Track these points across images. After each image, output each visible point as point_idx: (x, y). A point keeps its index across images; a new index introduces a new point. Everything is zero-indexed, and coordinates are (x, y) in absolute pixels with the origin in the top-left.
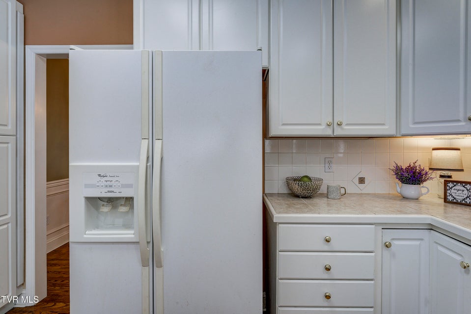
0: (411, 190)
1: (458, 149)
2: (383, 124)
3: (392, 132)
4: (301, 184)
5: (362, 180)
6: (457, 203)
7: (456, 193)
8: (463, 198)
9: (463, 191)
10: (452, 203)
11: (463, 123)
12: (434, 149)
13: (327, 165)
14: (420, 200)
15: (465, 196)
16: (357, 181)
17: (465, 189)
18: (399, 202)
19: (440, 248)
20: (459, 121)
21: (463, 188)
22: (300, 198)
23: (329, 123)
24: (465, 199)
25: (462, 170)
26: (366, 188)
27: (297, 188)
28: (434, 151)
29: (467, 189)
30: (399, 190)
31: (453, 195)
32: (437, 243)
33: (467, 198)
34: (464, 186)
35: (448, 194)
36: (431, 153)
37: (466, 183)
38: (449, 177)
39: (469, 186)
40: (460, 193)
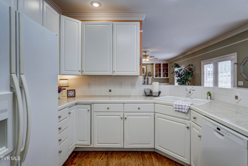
1: (67, 80)
6: (71, 97)
10: (70, 97)
11: (77, 72)
20: (76, 71)
21: (72, 92)
25: (68, 86)
28: (60, 80)
35: (68, 95)
37: (73, 90)
38: (65, 89)
39: (74, 91)
40: (71, 94)
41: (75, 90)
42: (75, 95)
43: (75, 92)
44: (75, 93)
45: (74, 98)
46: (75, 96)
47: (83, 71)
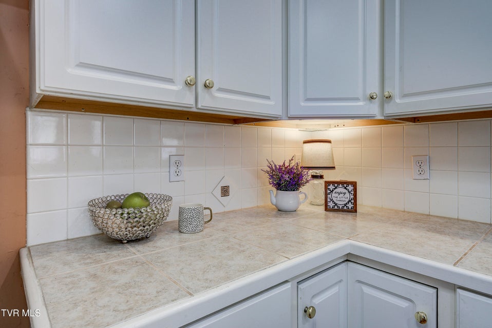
0: (288, 199)
1: (329, 142)
2: (268, 98)
3: (277, 111)
4: (128, 213)
5: (225, 191)
6: (338, 210)
7: (337, 197)
8: (345, 203)
9: (345, 193)
10: (333, 210)
11: (361, 103)
12: (305, 142)
13: (173, 169)
14: (299, 212)
15: (347, 200)
16: (218, 192)
17: (347, 191)
18: (274, 219)
19: (366, 290)
20: (357, 99)
21: (344, 190)
22: (122, 243)
23: (191, 81)
24: (346, 204)
25: (333, 168)
26: (231, 203)
27: (116, 224)
28: (305, 145)
29: (349, 191)
30: (274, 201)
31: (334, 199)
32: (359, 282)
33: (348, 202)
34: (345, 188)
35: (329, 200)
36: (302, 148)
37: (348, 183)
38: (321, 177)
39: (350, 188)
40: (341, 197)
41: (354, 184)
42: (355, 204)
43: (355, 190)
44: (355, 195)
45: (349, 217)
46: (354, 210)
47: (390, 97)
